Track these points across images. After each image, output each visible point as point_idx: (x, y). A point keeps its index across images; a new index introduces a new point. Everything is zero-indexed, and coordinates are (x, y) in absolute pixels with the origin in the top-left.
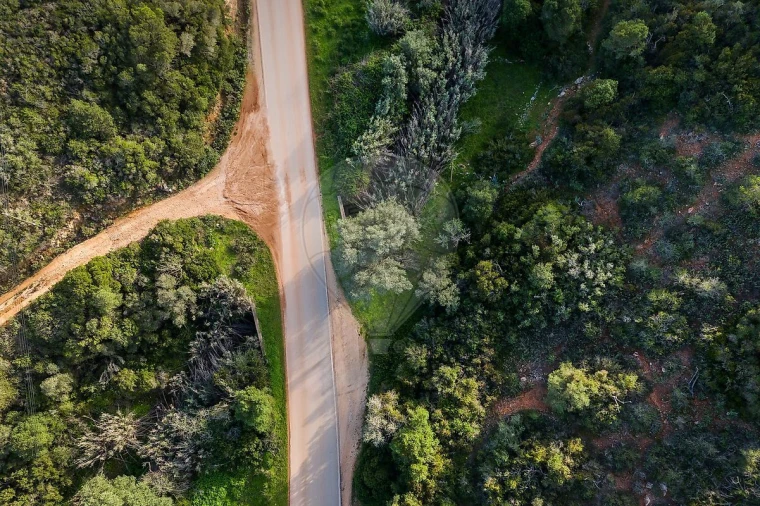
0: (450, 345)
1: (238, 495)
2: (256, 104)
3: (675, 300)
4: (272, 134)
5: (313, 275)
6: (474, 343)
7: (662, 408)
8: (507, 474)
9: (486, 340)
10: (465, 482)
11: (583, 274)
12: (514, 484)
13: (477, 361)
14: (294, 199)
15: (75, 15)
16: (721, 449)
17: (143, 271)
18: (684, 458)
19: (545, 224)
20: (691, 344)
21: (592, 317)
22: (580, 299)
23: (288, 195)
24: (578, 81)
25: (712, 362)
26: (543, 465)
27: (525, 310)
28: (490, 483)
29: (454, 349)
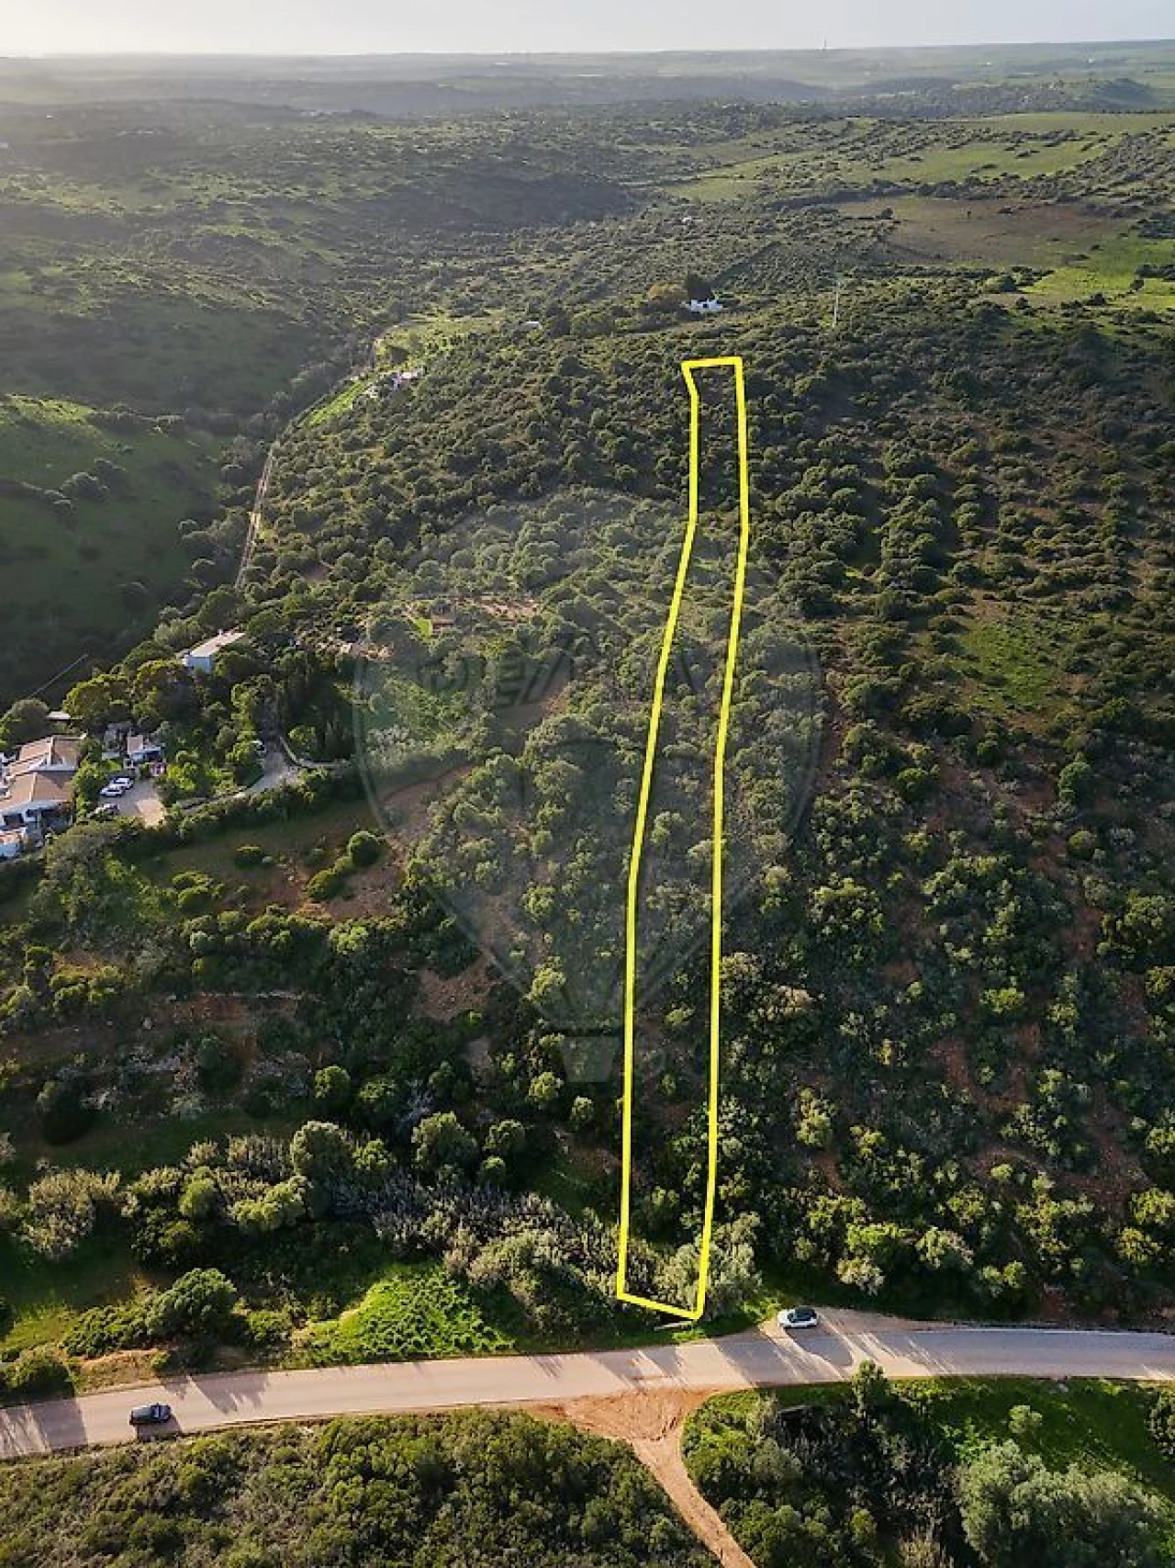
0: (791, 1225)
1: (957, 1432)
2: (556, 1409)
3: (748, 1066)
4: (590, 1392)
5: (735, 1354)
6: (788, 1201)
7: (821, 1078)
8: (885, 1174)
9: (785, 1192)
10: (898, 1209)
11: (730, 1121)
12: (892, 1168)
13: (802, 1200)
14: (660, 1372)
15: (485, 1532)
16: (842, 1047)
17: (752, 1495)
18: (852, 1067)
19: (690, 1146)
20: (778, 1060)
21: (762, 1118)
22: (749, 1124)
23: (652, 1378)
24: (558, 1135)
25: (788, 1048)
26: (876, 1150)
27: (759, 1164)
28: (895, 1186)
29: (796, 1216)
